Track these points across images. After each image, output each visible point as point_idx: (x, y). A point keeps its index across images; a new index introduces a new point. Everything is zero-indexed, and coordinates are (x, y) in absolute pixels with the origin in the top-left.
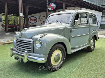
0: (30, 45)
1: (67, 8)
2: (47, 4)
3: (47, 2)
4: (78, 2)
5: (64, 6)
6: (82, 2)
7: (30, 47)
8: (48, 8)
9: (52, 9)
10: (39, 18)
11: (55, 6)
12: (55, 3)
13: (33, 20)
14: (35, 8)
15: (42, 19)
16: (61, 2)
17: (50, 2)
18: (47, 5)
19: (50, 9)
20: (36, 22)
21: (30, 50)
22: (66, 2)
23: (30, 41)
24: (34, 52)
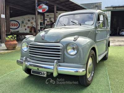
0: (59, 52)
2: (36, 4)
3: (36, 2)
4: (71, 5)
6: (75, 6)
7: (59, 54)
8: (38, 10)
9: (43, 11)
10: (23, 22)
11: (46, 8)
12: (46, 4)
13: (15, 25)
14: (19, 9)
15: (27, 24)
16: (52, 4)
17: (40, 3)
18: (36, 6)
19: (41, 11)
20: (18, 27)
22: (58, 4)
23: (59, 47)
24: (64, 62)
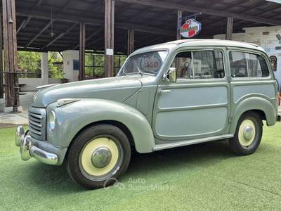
0: (39, 123)
1: (244, 29)
2: (179, 21)
3: (179, 16)
5: (230, 26)
7: (40, 127)
8: (181, 34)
11: (197, 27)
16: (223, 15)
18: (179, 26)
21: (40, 135)
24: (46, 140)
